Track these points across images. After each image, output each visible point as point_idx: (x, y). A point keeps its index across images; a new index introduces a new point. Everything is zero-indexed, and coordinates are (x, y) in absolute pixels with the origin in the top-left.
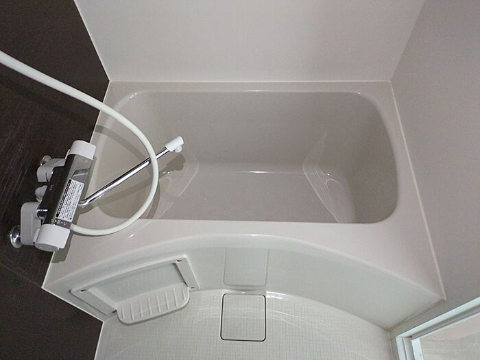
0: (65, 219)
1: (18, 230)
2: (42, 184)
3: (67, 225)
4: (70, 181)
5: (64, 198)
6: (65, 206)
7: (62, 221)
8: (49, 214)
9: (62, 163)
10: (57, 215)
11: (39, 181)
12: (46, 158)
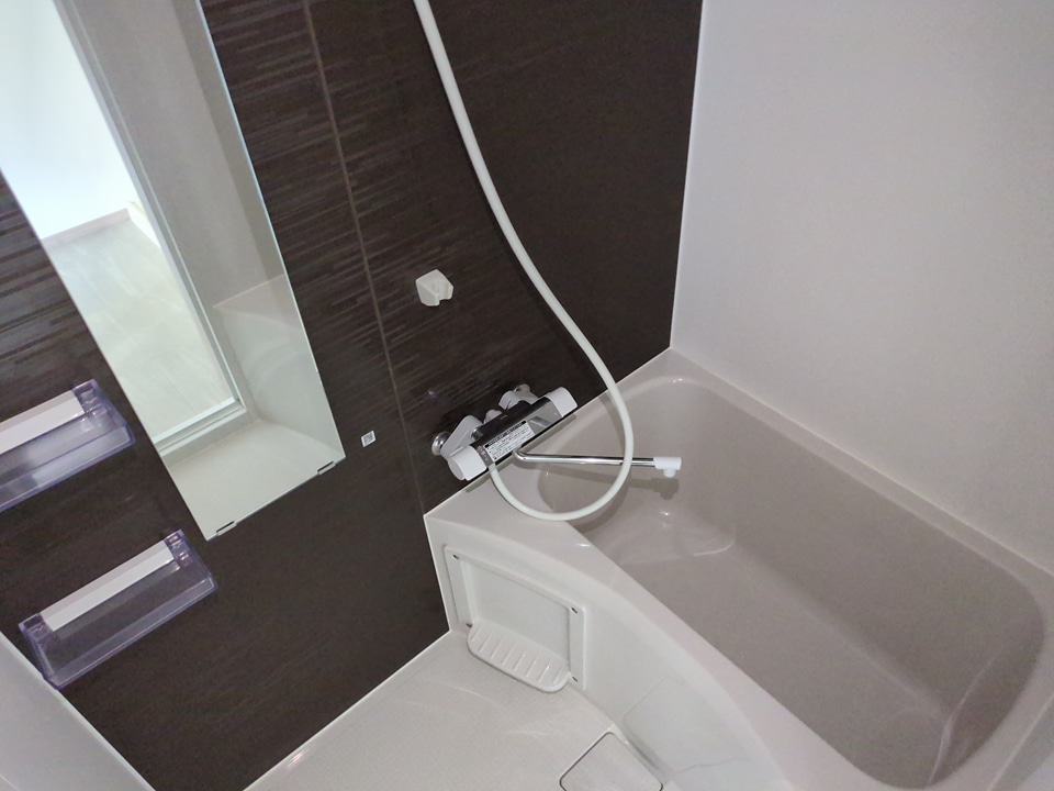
0: (491, 455)
1: (446, 437)
2: (500, 409)
3: (488, 461)
4: (524, 422)
5: (506, 434)
6: (500, 442)
7: (487, 454)
8: (482, 439)
9: (532, 400)
10: (487, 446)
11: (500, 404)
12: (525, 388)
